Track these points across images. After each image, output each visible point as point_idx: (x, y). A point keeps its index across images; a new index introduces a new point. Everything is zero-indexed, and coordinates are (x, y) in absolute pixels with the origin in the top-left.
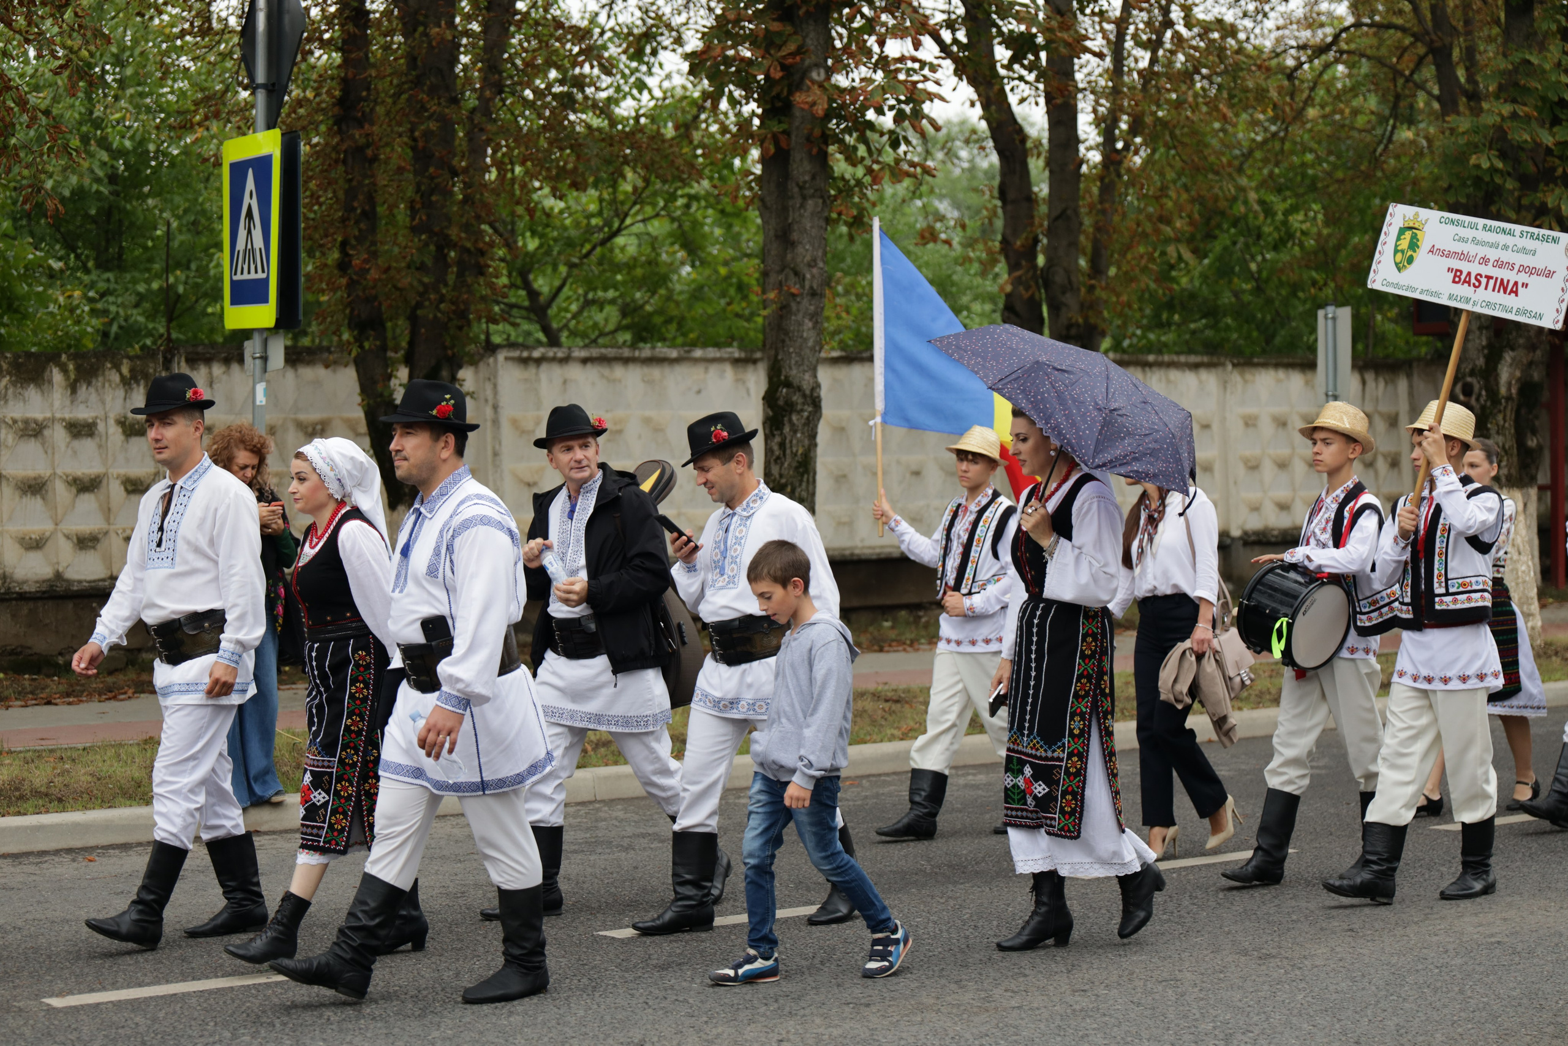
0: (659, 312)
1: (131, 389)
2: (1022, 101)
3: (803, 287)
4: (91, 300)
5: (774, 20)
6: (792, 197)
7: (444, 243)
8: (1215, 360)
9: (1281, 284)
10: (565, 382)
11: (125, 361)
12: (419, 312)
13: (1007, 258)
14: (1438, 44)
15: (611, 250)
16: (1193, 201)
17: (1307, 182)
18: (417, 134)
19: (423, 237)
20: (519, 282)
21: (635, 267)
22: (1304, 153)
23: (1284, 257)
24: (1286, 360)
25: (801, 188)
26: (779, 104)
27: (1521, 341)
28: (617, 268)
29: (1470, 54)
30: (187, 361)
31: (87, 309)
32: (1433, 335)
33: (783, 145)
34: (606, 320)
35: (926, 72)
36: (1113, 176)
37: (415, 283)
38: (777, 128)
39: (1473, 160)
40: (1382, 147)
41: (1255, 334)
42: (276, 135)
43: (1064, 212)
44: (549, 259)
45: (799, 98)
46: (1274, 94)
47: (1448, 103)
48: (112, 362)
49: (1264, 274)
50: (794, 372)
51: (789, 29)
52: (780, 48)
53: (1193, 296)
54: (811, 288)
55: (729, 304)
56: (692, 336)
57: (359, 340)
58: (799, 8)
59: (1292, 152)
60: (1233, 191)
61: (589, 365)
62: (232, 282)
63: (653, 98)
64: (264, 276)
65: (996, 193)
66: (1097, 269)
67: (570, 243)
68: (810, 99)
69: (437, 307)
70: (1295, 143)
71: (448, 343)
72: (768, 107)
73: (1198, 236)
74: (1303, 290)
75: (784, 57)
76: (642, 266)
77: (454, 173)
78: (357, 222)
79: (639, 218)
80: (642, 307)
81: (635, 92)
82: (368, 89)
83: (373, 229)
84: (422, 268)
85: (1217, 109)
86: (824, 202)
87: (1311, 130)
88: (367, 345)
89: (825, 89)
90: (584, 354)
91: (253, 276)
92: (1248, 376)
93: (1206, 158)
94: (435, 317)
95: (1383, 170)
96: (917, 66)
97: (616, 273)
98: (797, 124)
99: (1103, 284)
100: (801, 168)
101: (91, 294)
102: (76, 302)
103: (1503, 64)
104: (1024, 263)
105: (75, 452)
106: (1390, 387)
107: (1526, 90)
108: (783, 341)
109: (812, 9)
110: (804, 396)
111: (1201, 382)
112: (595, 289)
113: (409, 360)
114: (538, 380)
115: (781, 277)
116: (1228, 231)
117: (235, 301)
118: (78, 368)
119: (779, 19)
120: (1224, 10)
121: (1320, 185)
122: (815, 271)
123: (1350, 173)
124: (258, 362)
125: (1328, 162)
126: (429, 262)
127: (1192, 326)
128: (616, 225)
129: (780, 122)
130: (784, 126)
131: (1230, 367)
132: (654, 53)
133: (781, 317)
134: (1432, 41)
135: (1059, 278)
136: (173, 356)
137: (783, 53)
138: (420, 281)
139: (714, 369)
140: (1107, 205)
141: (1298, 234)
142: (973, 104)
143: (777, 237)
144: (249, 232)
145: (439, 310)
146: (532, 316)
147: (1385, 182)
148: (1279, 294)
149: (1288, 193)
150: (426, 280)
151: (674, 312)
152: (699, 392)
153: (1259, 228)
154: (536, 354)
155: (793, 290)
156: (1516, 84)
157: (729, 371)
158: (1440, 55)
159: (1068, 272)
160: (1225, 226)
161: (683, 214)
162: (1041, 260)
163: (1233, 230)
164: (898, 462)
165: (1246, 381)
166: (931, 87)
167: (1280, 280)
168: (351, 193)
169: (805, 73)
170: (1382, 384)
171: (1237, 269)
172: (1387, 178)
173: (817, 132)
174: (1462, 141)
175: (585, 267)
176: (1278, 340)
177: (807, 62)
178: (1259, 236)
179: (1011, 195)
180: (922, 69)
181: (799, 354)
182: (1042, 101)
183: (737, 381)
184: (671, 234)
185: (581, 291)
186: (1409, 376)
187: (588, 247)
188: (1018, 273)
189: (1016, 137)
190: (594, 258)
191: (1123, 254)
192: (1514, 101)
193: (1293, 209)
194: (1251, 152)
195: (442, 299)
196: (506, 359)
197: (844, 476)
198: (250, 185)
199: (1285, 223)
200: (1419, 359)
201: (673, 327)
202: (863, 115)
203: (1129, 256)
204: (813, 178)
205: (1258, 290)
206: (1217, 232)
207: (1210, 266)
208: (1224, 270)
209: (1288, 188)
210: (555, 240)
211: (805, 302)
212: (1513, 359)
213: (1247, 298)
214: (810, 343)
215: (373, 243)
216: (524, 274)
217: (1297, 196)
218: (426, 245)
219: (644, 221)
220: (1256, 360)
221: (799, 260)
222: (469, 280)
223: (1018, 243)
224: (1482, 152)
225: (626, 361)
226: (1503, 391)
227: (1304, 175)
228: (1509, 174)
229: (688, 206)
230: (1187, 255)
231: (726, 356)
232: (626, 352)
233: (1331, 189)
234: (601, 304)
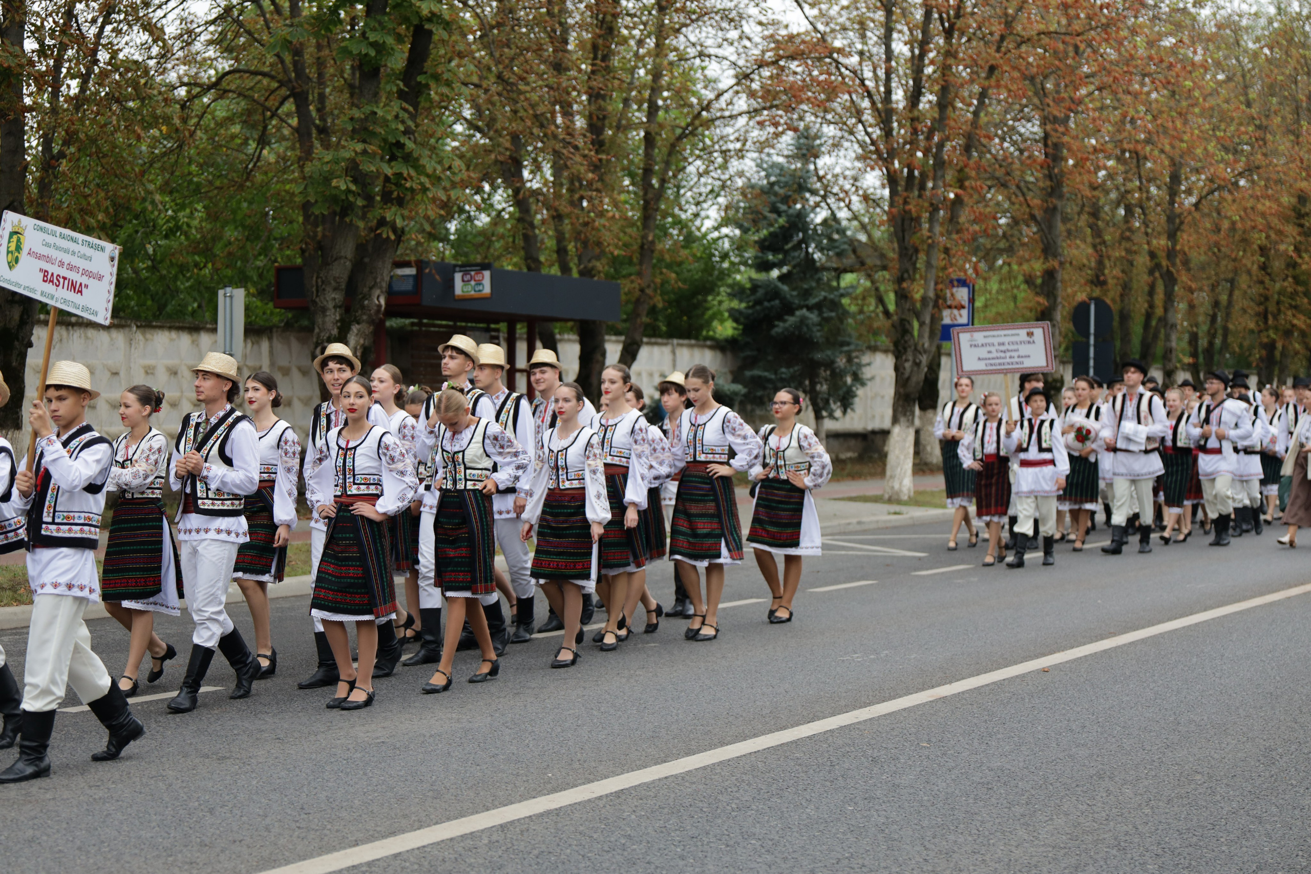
8: (123, 322)
9: (172, 264)
14: (298, 89)
16: (107, 198)
17: (192, 187)
23: (175, 244)
27: (365, 317)
29: (322, 98)
32: (285, 308)
36: (50, 178)
39: (334, 183)
40: (252, 164)
41: (149, 303)
43: (12, 203)
47: (302, 133)
49: (158, 256)
59: (183, 164)
60: (143, 193)
70: (185, 157)
74: (189, 270)
85: (133, 130)
92: (148, 336)
93: (122, 168)
95: (253, 182)
106: (255, 347)
107: (373, 134)
111: (112, 339)
116: (130, 222)
121: (203, 190)
123: (226, 181)
125: (209, 173)
131: (135, 328)
134: (294, 88)
140: (44, 200)
141: (185, 227)
147: (253, 190)
148: (169, 272)
149: (178, 195)
153: (154, 220)
156: (366, 129)
158: (299, 96)
160: (128, 218)
163: (135, 222)
165: (147, 340)
167: (171, 261)
172: (256, 188)
176: (169, 308)
178: (155, 227)
186: (270, 339)
192: (364, 141)
193: (181, 208)
194: (151, 162)
199: (175, 218)
200: (275, 326)
205: (153, 268)
206: (122, 222)
209: (177, 191)
212: (361, 330)
213: (144, 274)
217: (184, 197)
220: (154, 323)
224: (341, 177)
227: (191, 181)
228: (360, 195)
233: (211, 194)
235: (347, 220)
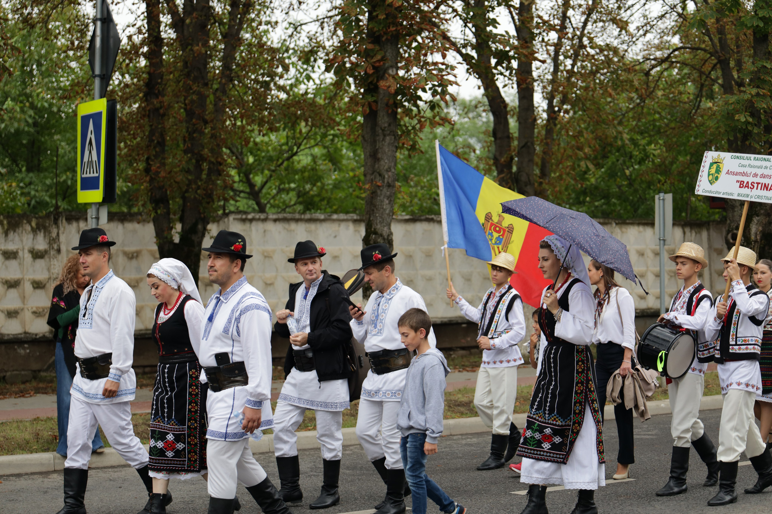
0: (319, 195)
1: (37, 234)
2: (505, 86)
3: (384, 182)
4: (22, 188)
5: (369, 43)
6: (378, 135)
7: (200, 159)
8: (606, 221)
9: (642, 182)
10: (265, 231)
11: (34, 219)
12: (186, 195)
13: (497, 167)
14: (723, 58)
15: (293, 163)
16: (596, 139)
17: (656, 129)
18: (187, 102)
19: (189, 155)
20: (244, 180)
21: (305, 172)
22: (654, 114)
23: (643, 168)
24: (643, 221)
25: (383, 130)
26: (372, 87)
27: (762, 212)
28: (296, 172)
29: (739, 63)
30: (66, 219)
31: (19, 192)
32: (720, 208)
33: (374, 108)
34: (291, 199)
35: (449, 70)
36: (552, 125)
37: (184, 179)
38: (371, 99)
39: (737, 117)
40: (694, 111)
41: (629, 208)
42: (104, 100)
43: (526, 143)
44: (259, 167)
45: (382, 83)
46: (636, 83)
47: (727, 88)
48: (27, 220)
49: (633, 177)
50: (379, 226)
51: (377, 48)
52: (372, 57)
53: (596, 188)
54: (388, 182)
55: (354, 191)
56: (335, 207)
57: (155, 209)
58: (383, 37)
59: (649, 114)
60: (615, 133)
61: (277, 223)
62: (82, 178)
63: (315, 84)
64: (97, 175)
65: (491, 135)
66: (544, 174)
67: (270, 159)
68: (387, 84)
69: (196, 192)
70: (649, 109)
71: (201, 211)
72: (366, 88)
73: (599, 157)
74: (654, 185)
75: (375, 62)
76: (309, 171)
77: (206, 122)
78: (155, 148)
79: (308, 146)
80: (308, 192)
81: (305, 81)
82: (162, 78)
83: (163, 151)
84: (188, 171)
85: (607, 91)
86: (395, 138)
87: (657, 103)
88: (159, 212)
89: (395, 79)
90: (275, 217)
91: (92, 175)
92: (624, 230)
93: (601, 116)
94: (195, 197)
95: (695, 123)
96: (444, 67)
97: (295, 175)
98: (381, 97)
99: (547, 181)
100: (383, 120)
101: (22, 185)
102: (13, 190)
103: (752, 68)
104: (505, 170)
105: (7, 267)
106: (699, 236)
107: (764, 81)
108: (373, 210)
109: (389, 37)
110: (384, 239)
112: (284, 183)
113: (181, 220)
114: (251, 230)
115: (373, 177)
116: (614, 154)
117: (83, 188)
118: (9, 223)
119: (372, 42)
120: (612, 40)
121: (662, 131)
122: (390, 173)
123: (678, 124)
124: (94, 220)
125: (667, 119)
126: (192, 168)
127: (597, 204)
128: (295, 149)
129: (372, 96)
130: (375, 98)
131: (614, 225)
132: (315, 60)
133: (372, 197)
134: (720, 57)
135: (524, 178)
136: (59, 217)
137: (374, 60)
138: (187, 179)
139: (343, 225)
140: (549, 141)
141: (652, 156)
142: (479, 88)
143: (370, 156)
144: (90, 152)
145: (197, 194)
146: (251, 197)
147: (695, 129)
148: (641, 187)
149: (646, 135)
150: (190, 177)
151: (324, 194)
152: (335, 237)
153: (631, 152)
154: (250, 216)
155: (378, 184)
156: (759, 78)
157: (351, 226)
158: (723, 63)
159: (528, 175)
160: (614, 151)
161: (331, 144)
162: (514, 169)
163: (617, 154)
164: (440, 274)
165: (622, 232)
166: (451, 78)
167: (641, 179)
168: (152, 132)
169: (385, 71)
170: (694, 234)
171: (619, 174)
172: (697, 126)
173: (391, 101)
174: (731, 108)
175: (279, 172)
176: (640, 211)
177: (387, 65)
178: (631, 157)
179: (499, 135)
180: (446, 68)
181: (381, 217)
182: (515, 86)
183: (356, 231)
184: (323, 155)
185: (277, 184)
186: (708, 230)
187: (281, 161)
188: (502, 176)
189: (502, 105)
190: (283, 167)
191: (557, 166)
192: (758, 87)
193: (649, 143)
194: (627, 112)
195: (199, 188)
196: (234, 219)
197: (412, 281)
198: (91, 127)
199: (645, 150)
200: (714, 221)
201: (325, 202)
202: (416, 93)
203: (561, 166)
204: (390, 125)
205: (630, 185)
206: (609, 155)
207: (606, 172)
208: (612, 174)
209: (646, 132)
210: (263, 157)
211: (385, 190)
212: (758, 221)
213: (625, 189)
214: (387, 212)
215: (164, 158)
216: (247, 175)
217: (650, 136)
218: (190, 159)
219: (309, 148)
220: (628, 221)
221: (382, 168)
222: (213, 178)
223: (503, 160)
224: (741, 113)
225: (297, 220)
226: (753, 237)
227: (655, 126)
228: (756, 125)
229: (332, 140)
230: (591, 166)
231: (350, 218)
232: (297, 216)
233: (668, 133)
234: (288, 191)
235: (747, 143)
